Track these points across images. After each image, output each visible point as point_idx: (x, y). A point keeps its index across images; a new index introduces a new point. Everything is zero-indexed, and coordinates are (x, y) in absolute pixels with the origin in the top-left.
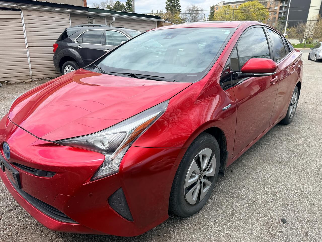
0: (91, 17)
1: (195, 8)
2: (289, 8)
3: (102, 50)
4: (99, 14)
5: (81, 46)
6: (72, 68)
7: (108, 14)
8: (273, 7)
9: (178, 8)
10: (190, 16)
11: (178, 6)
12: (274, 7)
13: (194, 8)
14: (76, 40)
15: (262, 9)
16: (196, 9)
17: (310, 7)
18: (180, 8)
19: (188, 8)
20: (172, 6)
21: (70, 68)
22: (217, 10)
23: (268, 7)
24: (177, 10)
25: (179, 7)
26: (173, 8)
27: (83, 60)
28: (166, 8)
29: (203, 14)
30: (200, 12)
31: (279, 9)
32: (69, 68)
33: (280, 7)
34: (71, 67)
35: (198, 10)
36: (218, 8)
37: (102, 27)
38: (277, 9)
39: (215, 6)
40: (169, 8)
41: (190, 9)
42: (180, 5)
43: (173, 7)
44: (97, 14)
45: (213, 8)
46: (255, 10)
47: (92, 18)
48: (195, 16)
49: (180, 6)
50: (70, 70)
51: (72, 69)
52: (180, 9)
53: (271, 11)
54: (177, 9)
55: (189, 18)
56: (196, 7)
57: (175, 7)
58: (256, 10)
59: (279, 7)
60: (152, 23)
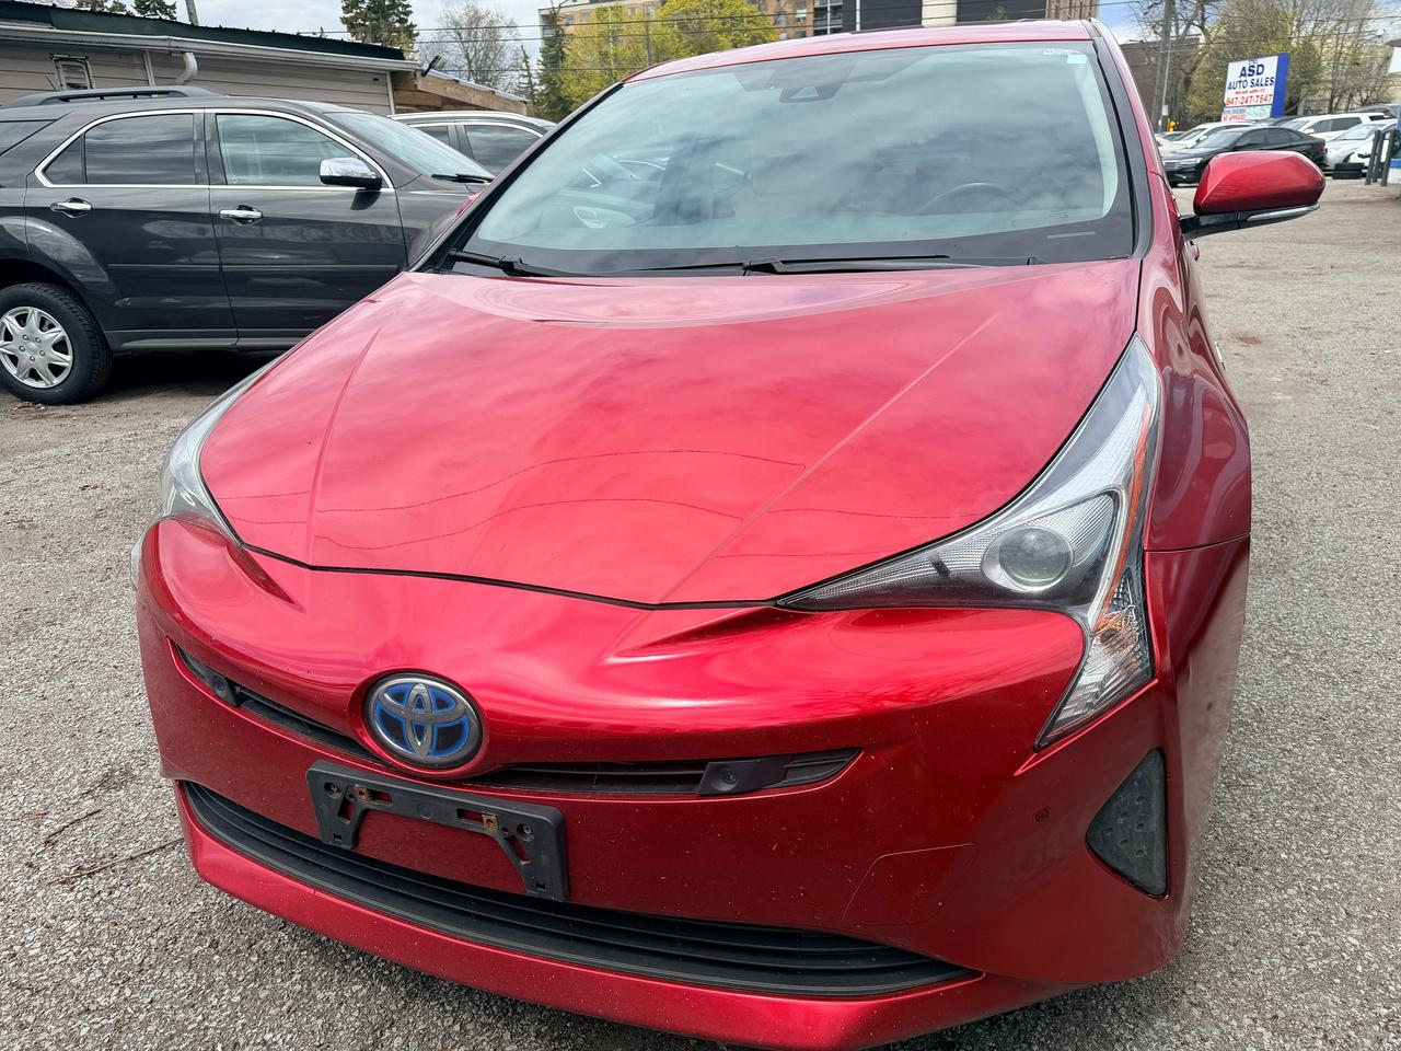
0: (71, 57)
1: (479, 19)
2: (858, 13)
3: (214, 210)
4: (112, 40)
5: (81, 201)
6: (43, 321)
7: (160, 41)
8: (788, 9)
9: (402, 21)
10: (460, 52)
11: (400, 9)
12: (795, 10)
13: (476, 18)
14: (44, 171)
15: (752, 18)
16: (483, 24)
17: (922, 6)
18: (411, 19)
19: (447, 17)
20: (369, 8)
21: (33, 320)
22: (568, 25)
23: (771, 11)
24: (398, 31)
25: (407, 14)
26: (378, 20)
27: (106, 269)
28: (345, 21)
29: (518, 44)
30: (504, 34)
31: (811, 18)
32: (22, 320)
33: (816, 9)
34: (34, 315)
35: (496, 25)
36: (571, 18)
37: (186, 96)
38: (804, 18)
39: (560, 7)
40: (356, 17)
41: (456, 23)
42: (408, 6)
43: (375, 13)
44: (104, 40)
45: (550, 19)
46: (724, 24)
47: (74, 60)
48: (486, 55)
49: (409, 9)
50: (32, 331)
51: (42, 324)
52: (412, 26)
53: (784, 25)
54: (397, 25)
55: (460, 63)
56: (482, 12)
57: (386, 17)
58: (728, 25)
59: (812, 11)
60: (369, 78)
